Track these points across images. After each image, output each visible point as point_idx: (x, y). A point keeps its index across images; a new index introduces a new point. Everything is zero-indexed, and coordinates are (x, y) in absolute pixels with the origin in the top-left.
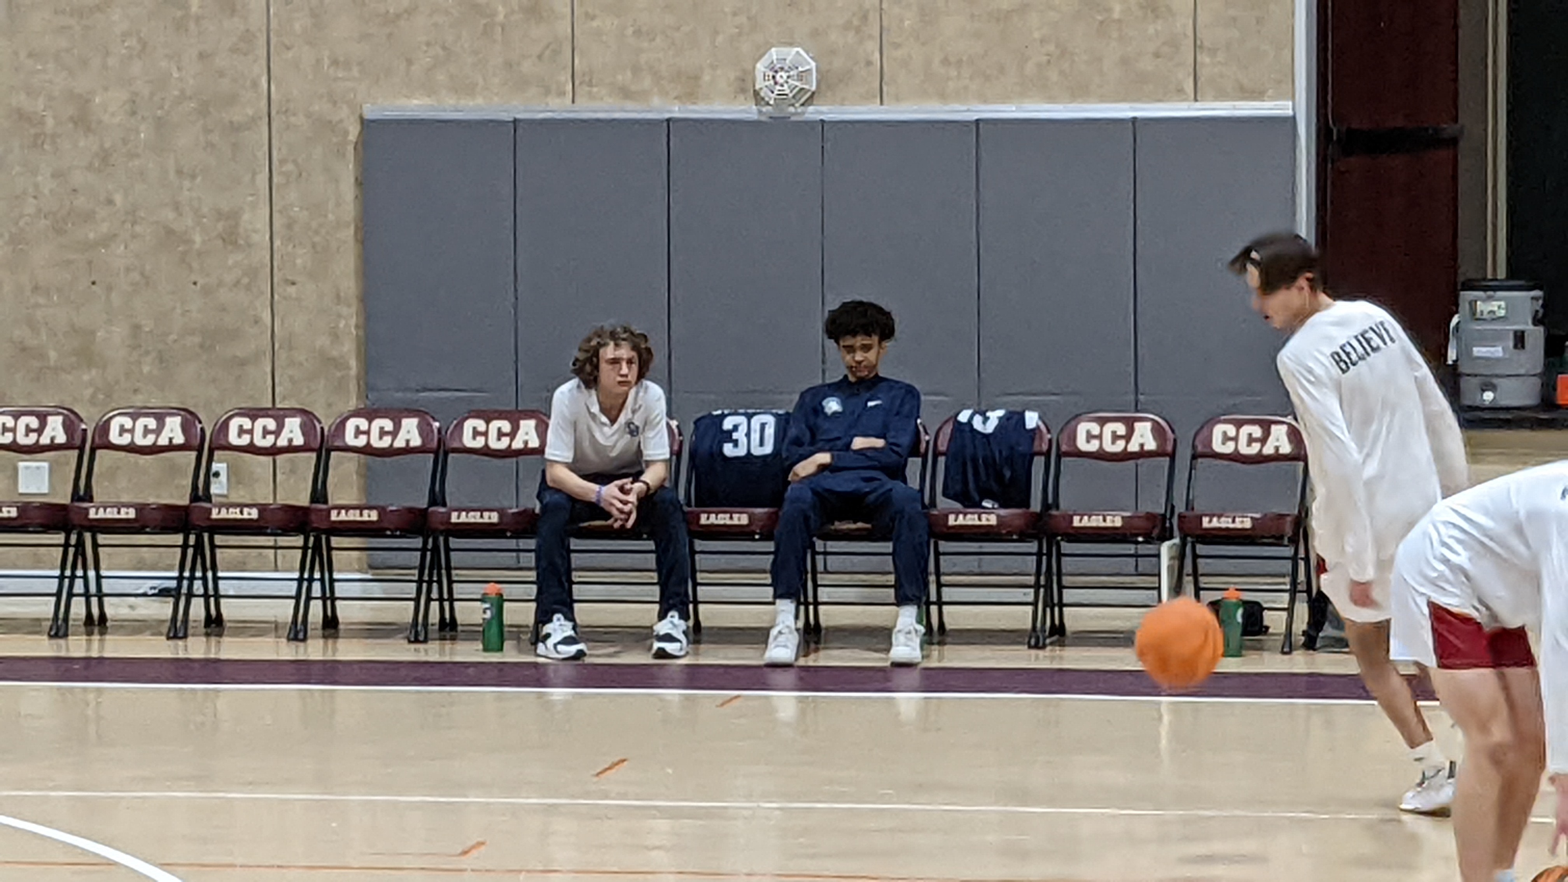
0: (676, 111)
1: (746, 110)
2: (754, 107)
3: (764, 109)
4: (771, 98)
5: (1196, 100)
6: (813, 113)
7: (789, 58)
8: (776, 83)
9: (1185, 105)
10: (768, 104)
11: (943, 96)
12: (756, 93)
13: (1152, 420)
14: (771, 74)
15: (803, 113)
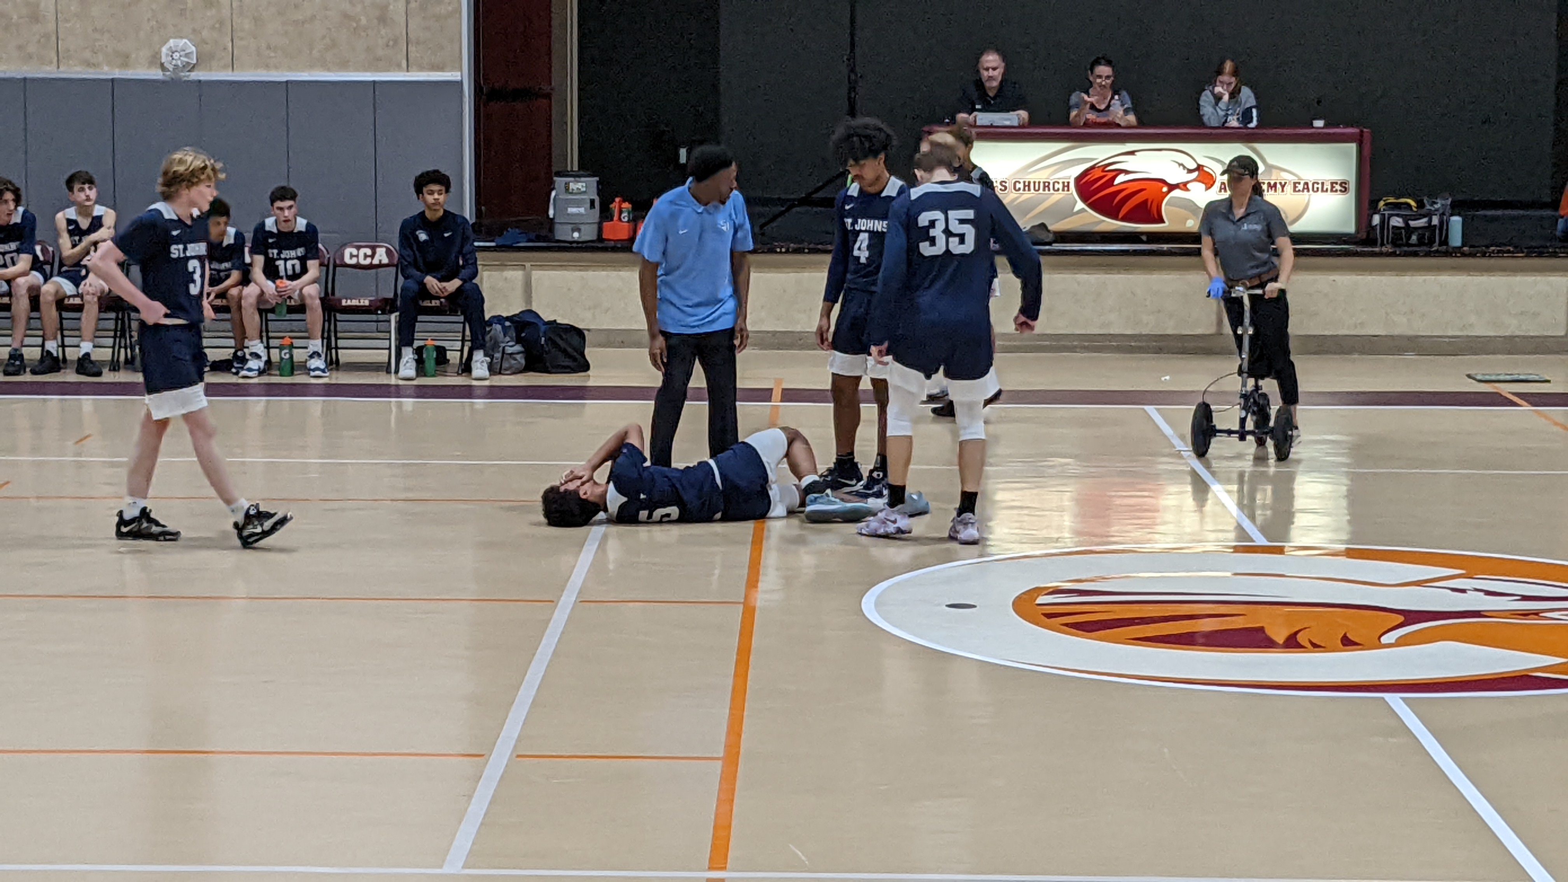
0: (117, 74)
1: (156, 74)
2: (161, 73)
3: (168, 73)
4: (171, 68)
5: (408, 71)
6: (194, 76)
7: (181, 45)
8: (173, 59)
9: (402, 74)
10: (169, 71)
11: (267, 67)
12: (162, 65)
13: (386, 247)
14: (171, 54)
15: (190, 75)
